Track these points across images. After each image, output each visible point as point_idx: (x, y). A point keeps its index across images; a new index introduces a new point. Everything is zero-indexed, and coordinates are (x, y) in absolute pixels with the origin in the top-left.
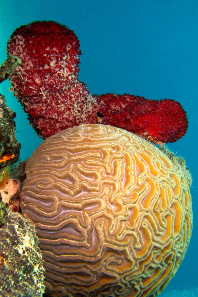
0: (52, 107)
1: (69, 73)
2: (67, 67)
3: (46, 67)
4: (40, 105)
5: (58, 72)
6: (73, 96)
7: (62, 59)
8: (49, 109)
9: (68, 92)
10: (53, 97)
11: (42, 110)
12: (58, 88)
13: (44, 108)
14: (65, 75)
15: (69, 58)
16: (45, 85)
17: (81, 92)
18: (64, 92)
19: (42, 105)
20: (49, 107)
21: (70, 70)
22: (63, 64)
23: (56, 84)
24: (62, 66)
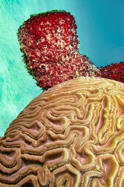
0: (56, 77)
1: (65, 44)
2: (63, 39)
3: (43, 40)
4: (46, 76)
5: (55, 44)
6: (74, 65)
7: (56, 32)
8: (53, 79)
9: (69, 63)
10: (55, 68)
11: (48, 81)
12: (57, 58)
13: (49, 79)
14: (62, 46)
15: (64, 31)
16: (44, 56)
17: (82, 62)
18: (64, 63)
19: (48, 76)
20: (54, 78)
21: (66, 41)
22: (58, 36)
23: (54, 55)
24: (57, 37)
